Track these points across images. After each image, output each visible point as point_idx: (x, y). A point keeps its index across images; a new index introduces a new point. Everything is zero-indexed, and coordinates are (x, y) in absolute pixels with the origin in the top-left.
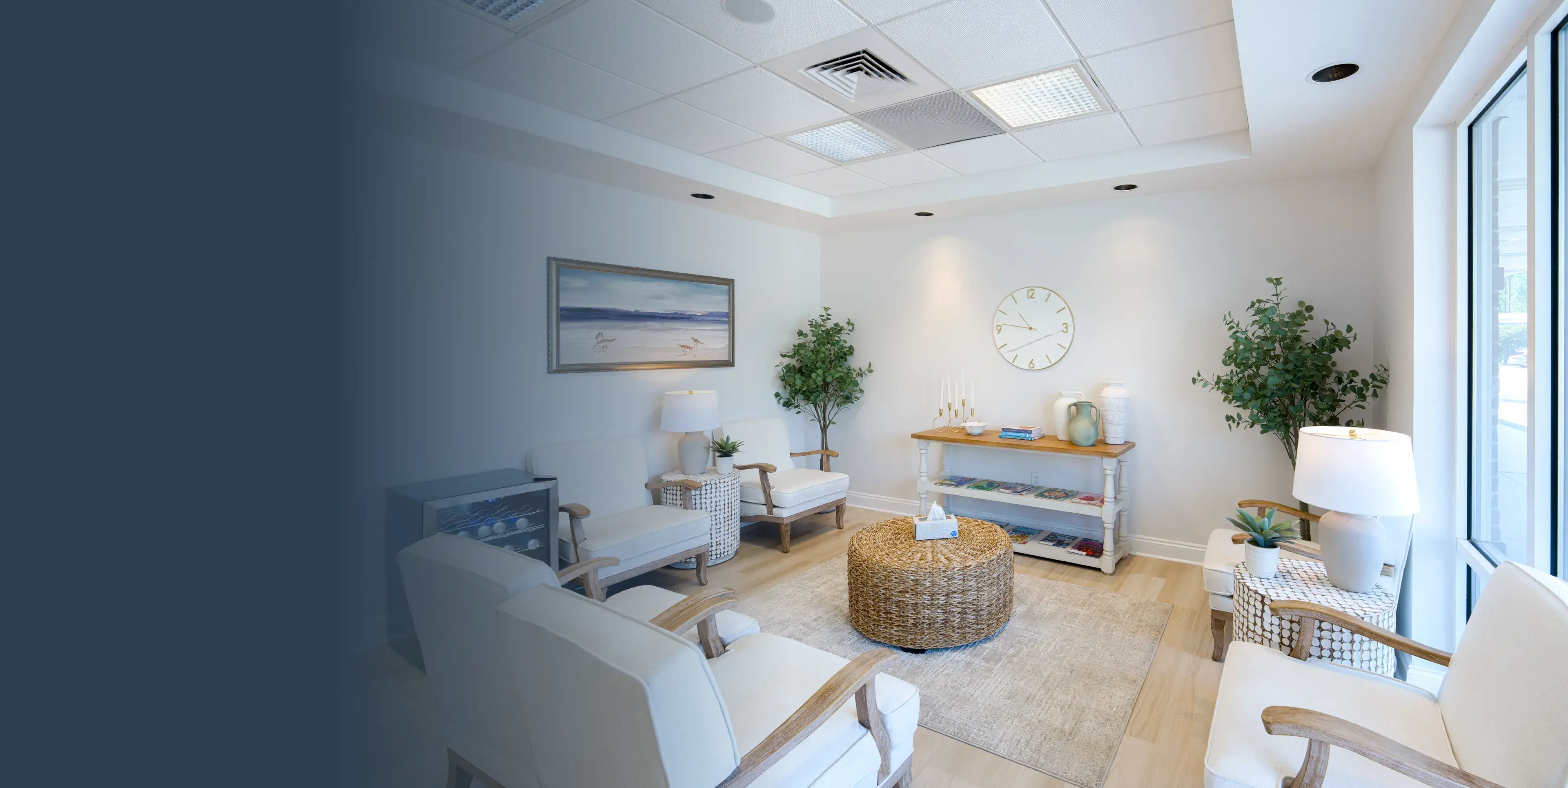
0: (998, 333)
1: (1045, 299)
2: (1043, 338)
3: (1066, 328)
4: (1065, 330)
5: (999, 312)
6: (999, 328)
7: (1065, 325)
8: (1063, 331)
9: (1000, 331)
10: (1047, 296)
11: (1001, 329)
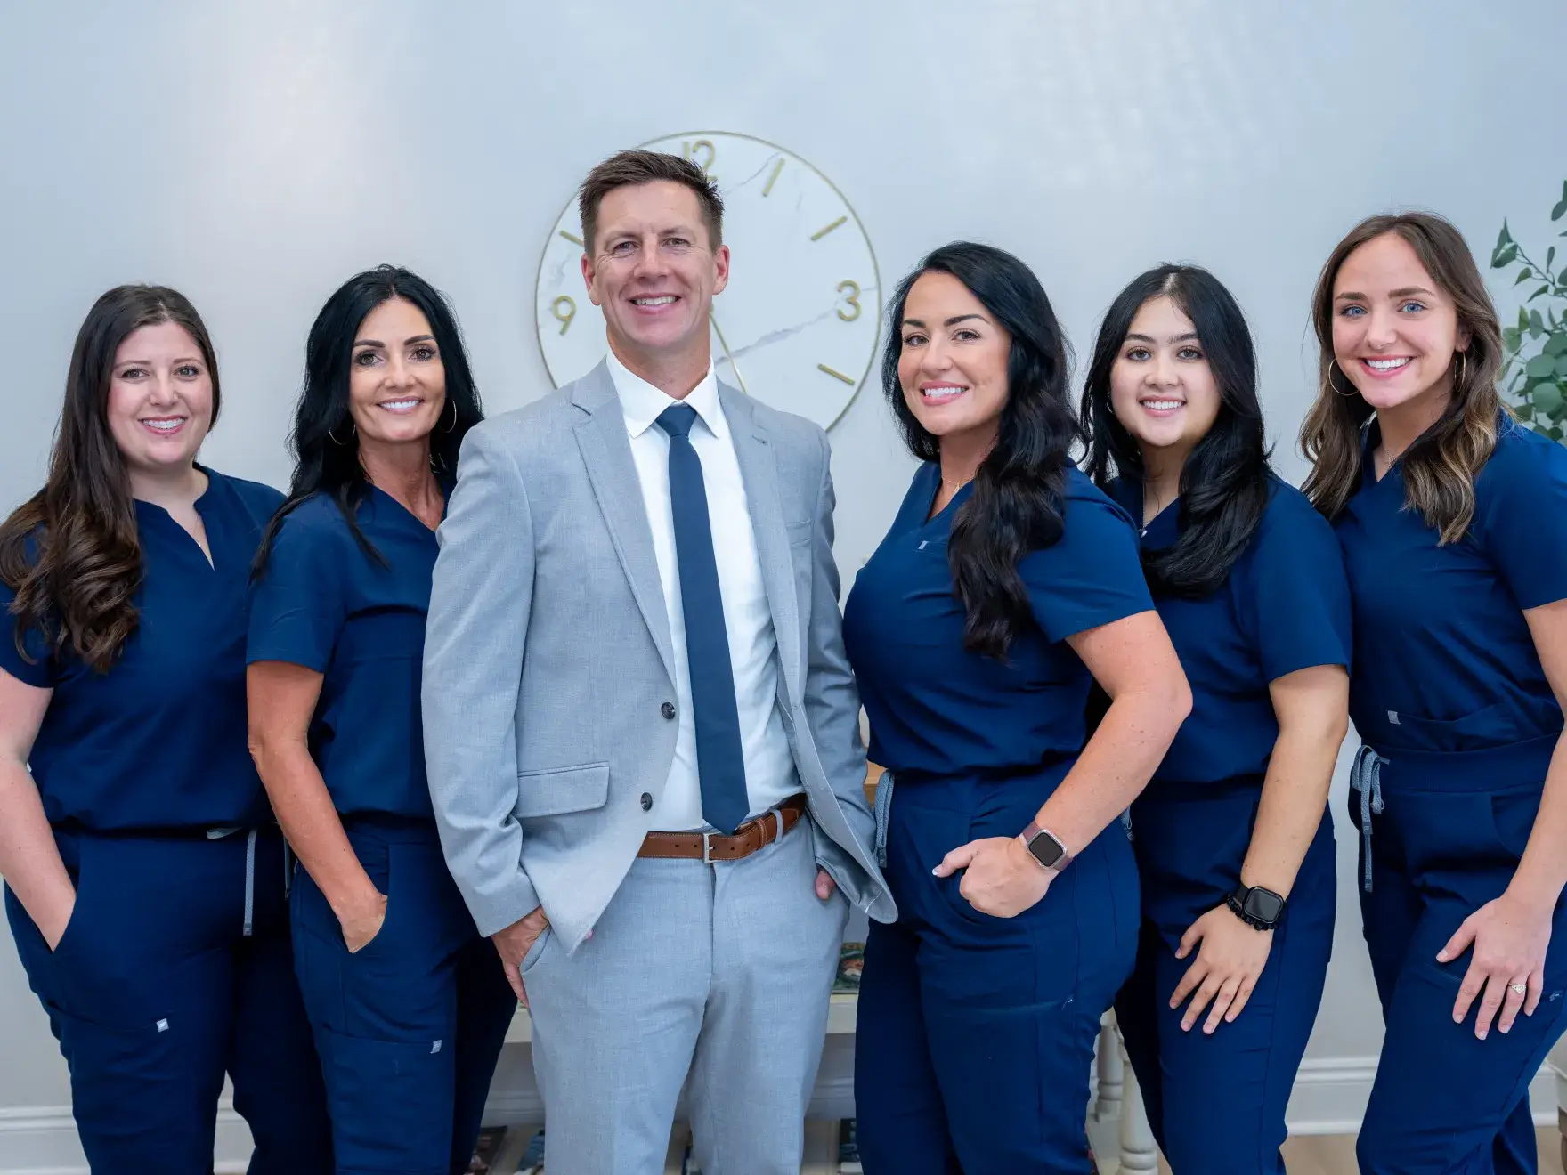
0: (562, 333)
1: (761, 181)
2: (758, 344)
3: (852, 302)
4: (849, 311)
5: (563, 239)
6: (564, 309)
7: (848, 291)
8: (841, 316)
9: (567, 321)
10: (767, 173)
11: (572, 314)
